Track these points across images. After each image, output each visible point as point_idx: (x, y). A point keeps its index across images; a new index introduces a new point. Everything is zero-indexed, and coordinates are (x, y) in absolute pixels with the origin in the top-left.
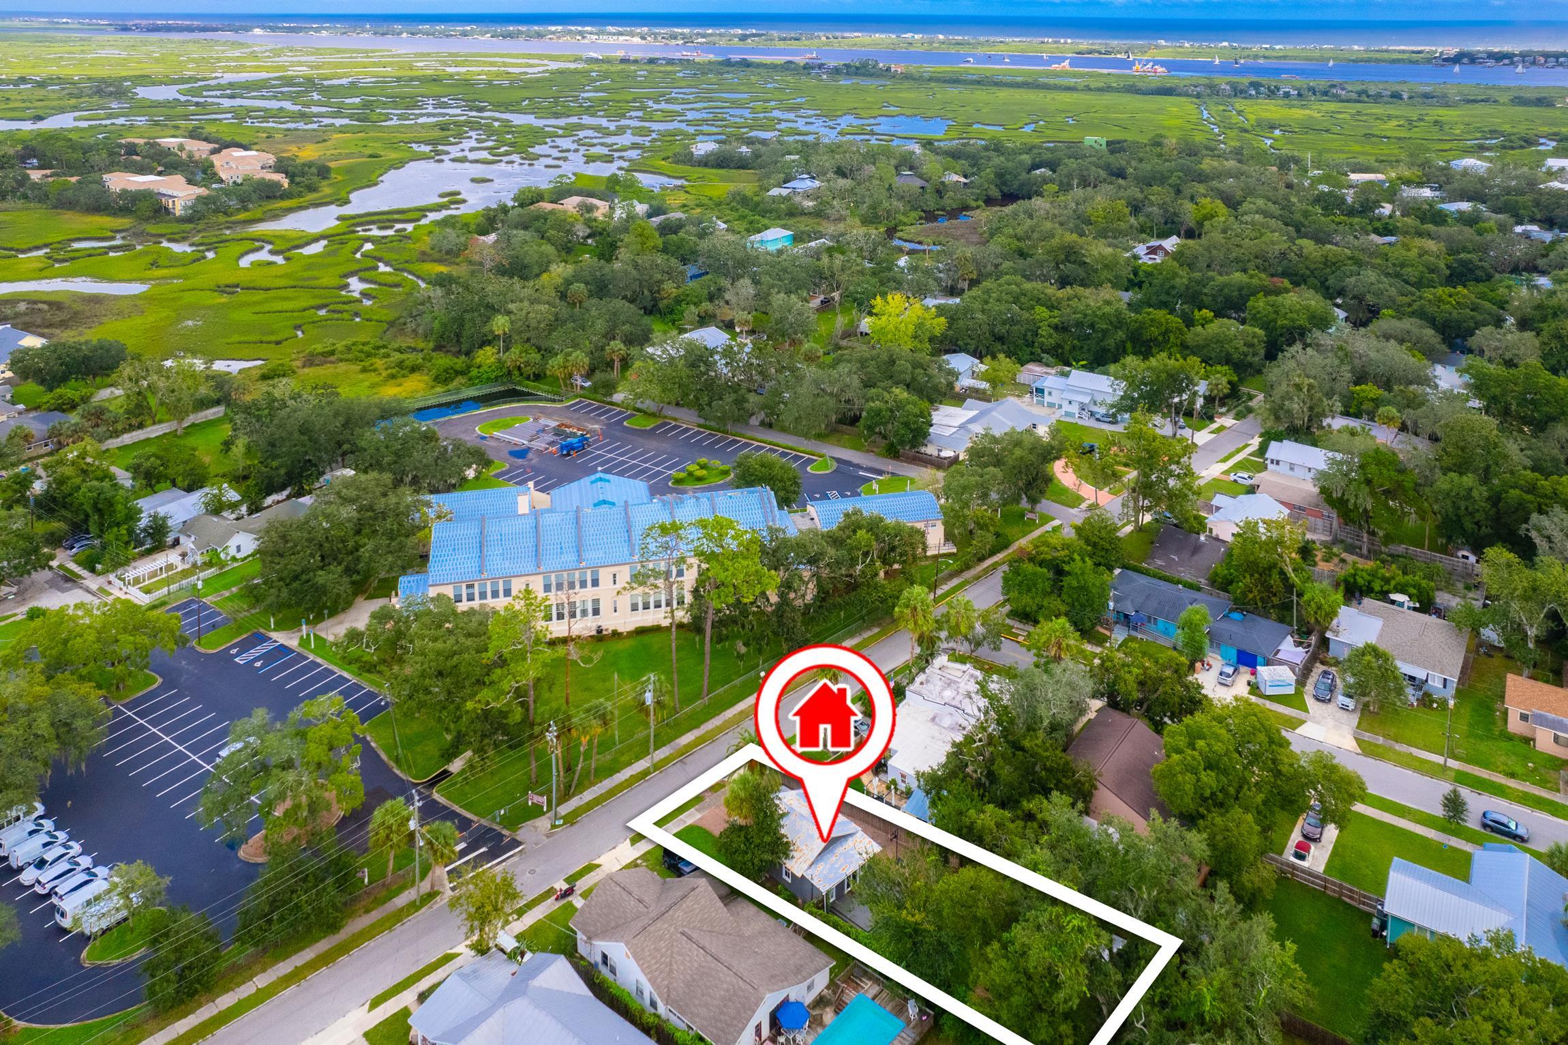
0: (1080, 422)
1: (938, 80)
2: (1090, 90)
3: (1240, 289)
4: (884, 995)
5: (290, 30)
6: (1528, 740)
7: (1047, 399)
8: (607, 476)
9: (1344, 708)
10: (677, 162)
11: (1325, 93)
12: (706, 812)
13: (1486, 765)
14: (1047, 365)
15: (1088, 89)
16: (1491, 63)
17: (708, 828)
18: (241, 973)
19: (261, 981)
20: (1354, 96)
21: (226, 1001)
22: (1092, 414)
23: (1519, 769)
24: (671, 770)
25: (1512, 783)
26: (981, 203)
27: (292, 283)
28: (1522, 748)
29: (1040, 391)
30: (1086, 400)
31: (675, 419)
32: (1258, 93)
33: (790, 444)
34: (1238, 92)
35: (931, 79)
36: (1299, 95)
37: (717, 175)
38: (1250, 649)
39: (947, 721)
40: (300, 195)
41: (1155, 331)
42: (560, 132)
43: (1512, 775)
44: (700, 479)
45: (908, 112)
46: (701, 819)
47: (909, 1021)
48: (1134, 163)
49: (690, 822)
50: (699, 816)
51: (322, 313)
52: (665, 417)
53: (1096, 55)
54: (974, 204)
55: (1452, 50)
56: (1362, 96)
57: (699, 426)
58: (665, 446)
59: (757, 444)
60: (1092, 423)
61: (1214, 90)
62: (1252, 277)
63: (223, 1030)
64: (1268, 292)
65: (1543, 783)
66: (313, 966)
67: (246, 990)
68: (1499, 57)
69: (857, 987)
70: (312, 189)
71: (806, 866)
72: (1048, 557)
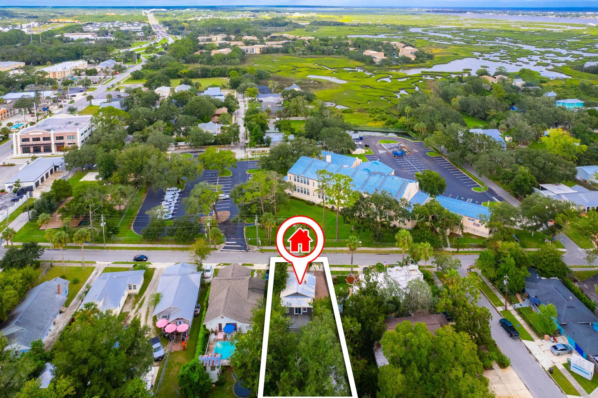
5: (479, 13)
10: (574, 69)
18: (167, 242)
19: (169, 246)
21: (160, 246)
27: (383, 88)
31: (445, 157)
33: (475, 177)
37: (588, 76)
40: (417, 63)
42: (539, 53)
51: (382, 98)
52: (443, 155)
57: (451, 161)
58: (431, 164)
59: (464, 173)
63: (153, 251)
66: (179, 249)
67: (165, 246)
70: (422, 62)
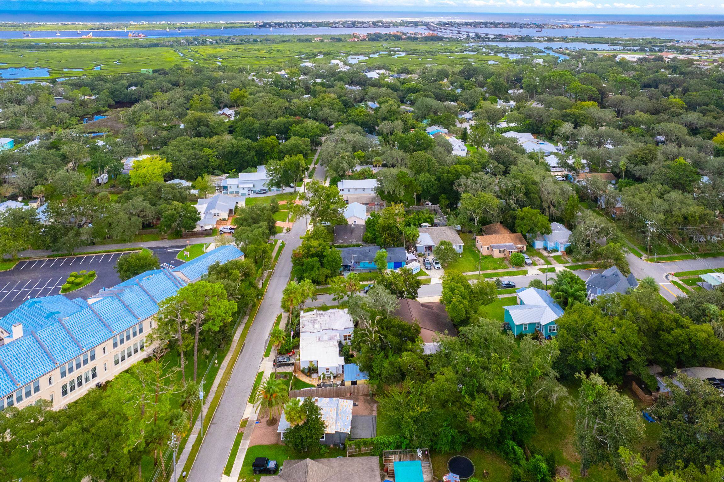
0: (251, 197)
1: (19, 47)
2: (115, 47)
3: (284, 124)
4: (402, 457)
6: (491, 256)
7: (229, 190)
8: (36, 299)
9: (438, 269)
11: (227, 41)
12: (250, 438)
13: (487, 269)
14: (218, 175)
15: (114, 47)
16: (277, 27)
17: (260, 443)
20: (239, 42)
22: (254, 192)
23: (496, 266)
24: (210, 431)
25: (497, 271)
26: (106, 108)
28: (491, 259)
29: (225, 187)
30: (251, 186)
31: (28, 258)
32: (198, 43)
33: (118, 249)
34: (189, 43)
35: (13, 47)
36: (217, 43)
38: (397, 260)
39: (326, 338)
41: (268, 148)
43: (496, 269)
44: (78, 284)
45: (16, 66)
46: (251, 442)
47: (419, 459)
48: (181, 78)
49: (247, 447)
50: (248, 442)
52: (19, 259)
53: (102, 30)
54: (103, 109)
55: (260, 22)
56: (242, 42)
57: (48, 257)
58: (34, 275)
59: (95, 255)
60: (255, 196)
61: (178, 43)
62: (287, 118)
64: (297, 123)
65: (504, 267)
68: (279, 24)
69: (390, 461)
71: (333, 427)
72: (314, 252)
